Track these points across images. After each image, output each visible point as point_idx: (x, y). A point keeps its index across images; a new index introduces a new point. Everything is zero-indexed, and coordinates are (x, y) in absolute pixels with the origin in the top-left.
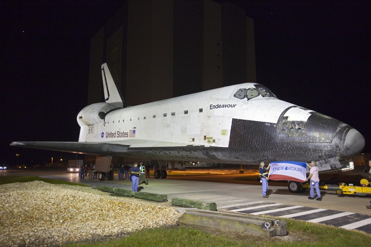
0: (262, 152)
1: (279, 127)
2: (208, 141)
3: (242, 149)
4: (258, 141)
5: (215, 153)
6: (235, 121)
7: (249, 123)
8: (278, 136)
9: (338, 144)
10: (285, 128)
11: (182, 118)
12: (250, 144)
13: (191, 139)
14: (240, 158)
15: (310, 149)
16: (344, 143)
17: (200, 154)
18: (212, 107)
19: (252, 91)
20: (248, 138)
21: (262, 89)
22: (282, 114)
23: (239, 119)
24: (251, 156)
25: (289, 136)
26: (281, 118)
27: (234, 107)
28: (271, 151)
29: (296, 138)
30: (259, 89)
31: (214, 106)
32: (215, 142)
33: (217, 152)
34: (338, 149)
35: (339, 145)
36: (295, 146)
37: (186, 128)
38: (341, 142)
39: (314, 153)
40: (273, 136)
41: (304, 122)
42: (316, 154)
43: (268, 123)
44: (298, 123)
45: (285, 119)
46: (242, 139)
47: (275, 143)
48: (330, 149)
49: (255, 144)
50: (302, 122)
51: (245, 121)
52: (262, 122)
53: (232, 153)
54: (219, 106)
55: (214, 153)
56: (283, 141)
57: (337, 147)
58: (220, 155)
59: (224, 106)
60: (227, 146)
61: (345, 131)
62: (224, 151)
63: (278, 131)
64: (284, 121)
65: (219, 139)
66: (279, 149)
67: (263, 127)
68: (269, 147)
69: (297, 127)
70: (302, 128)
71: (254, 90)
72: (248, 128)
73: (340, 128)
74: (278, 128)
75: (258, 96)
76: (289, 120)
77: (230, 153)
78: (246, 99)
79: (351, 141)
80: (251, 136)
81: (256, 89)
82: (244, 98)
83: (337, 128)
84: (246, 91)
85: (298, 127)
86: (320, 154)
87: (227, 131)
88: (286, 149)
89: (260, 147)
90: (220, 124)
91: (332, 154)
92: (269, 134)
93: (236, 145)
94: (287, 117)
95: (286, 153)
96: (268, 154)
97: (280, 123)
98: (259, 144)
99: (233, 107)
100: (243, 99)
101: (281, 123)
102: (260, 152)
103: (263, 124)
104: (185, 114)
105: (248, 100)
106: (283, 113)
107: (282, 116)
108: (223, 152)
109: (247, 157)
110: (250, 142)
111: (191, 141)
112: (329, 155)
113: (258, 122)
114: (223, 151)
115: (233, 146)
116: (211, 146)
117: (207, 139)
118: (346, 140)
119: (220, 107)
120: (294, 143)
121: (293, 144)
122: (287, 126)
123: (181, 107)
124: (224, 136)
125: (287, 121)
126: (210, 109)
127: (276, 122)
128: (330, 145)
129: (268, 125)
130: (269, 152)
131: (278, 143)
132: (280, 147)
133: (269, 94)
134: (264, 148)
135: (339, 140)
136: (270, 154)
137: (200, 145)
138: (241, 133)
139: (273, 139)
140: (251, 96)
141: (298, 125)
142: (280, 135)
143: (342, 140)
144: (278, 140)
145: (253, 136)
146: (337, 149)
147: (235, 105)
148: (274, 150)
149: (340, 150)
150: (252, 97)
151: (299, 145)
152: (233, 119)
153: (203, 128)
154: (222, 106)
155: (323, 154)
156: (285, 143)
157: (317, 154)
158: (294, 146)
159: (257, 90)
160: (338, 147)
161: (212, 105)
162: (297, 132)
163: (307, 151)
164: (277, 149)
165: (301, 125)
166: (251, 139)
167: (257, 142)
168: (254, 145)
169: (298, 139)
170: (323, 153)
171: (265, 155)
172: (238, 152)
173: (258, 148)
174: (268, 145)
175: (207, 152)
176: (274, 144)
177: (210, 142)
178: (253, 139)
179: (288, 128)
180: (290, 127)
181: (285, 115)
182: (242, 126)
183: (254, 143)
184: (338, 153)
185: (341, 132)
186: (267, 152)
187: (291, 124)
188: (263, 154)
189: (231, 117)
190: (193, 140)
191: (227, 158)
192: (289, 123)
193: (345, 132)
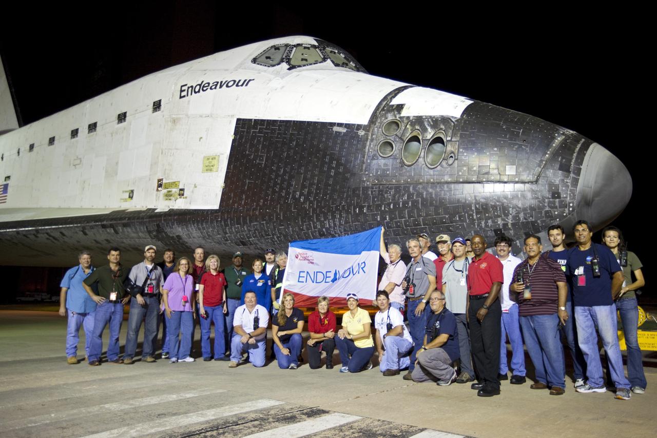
0: (318, 220)
1: (372, 135)
2: (166, 195)
3: (257, 213)
4: (307, 183)
5: (180, 229)
6: (243, 126)
7: (283, 128)
8: (370, 165)
9: (557, 186)
10: (391, 139)
11: (112, 134)
12: (283, 194)
13: (126, 192)
14: (251, 244)
15: (470, 206)
16: (575, 182)
17: (140, 234)
18: (184, 90)
19: (306, 50)
20: (277, 176)
21: (336, 51)
22: (385, 98)
23: (255, 120)
24: (284, 236)
25: (402, 163)
26: (383, 110)
27: (246, 85)
28: (344, 215)
29: (426, 169)
30: (329, 49)
31: (190, 89)
32: (183, 195)
33: (187, 227)
34: (557, 204)
35: (561, 189)
36: (422, 194)
37: (117, 163)
38: (569, 181)
39: (480, 219)
40: (354, 166)
41: (453, 120)
42: (486, 223)
43: (340, 125)
44: (432, 120)
45: (393, 110)
46: (258, 182)
47: (358, 189)
48: (534, 202)
49: (298, 193)
50: (445, 120)
51: (274, 122)
52: (324, 124)
53: (226, 225)
54: (203, 87)
55: (178, 230)
56: (384, 182)
57: (553, 197)
58: (195, 235)
59: (216, 85)
60: (216, 207)
61: (579, 146)
62: (207, 222)
63: (371, 147)
64: (390, 117)
65: (195, 187)
66: (369, 207)
67: (324, 140)
68: (341, 203)
69: (430, 134)
70: (447, 136)
71: (311, 49)
72: (279, 145)
73: (564, 137)
74: (372, 140)
75: (320, 62)
76: (404, 113)
77: (222, 225)
78: (285, 66)
79: (597, 176)
80: (288, 170)
81: (318, 47)
82: (279, 64)
83: (554, 138)
84: (288, 49)
85: (432, 134)
86: (500, 222)
87: (218, 160)
88: (392, 207)
89: (311, 202)
90: (201, 138)
91: (536, 222)
92: (343, 160)
93: (241, 199)
94: (400, 107)
95: (391, 219)
96: (335, 225)
97: (377, 124)
98: (309, 193)
99: (242, 85)
100: (277, 67)
101: (381, 123)
102: (310, 218)
103: (324, 128)
104: (118, 123)
105: (289, 69)
106: (389, 98)
107: (385, 103)
108: (202, 225)
109: (271, 239)
110: (281, 189)
111: (125, 200)
112: (528, 223)
113: (309, 123)
114: (203, 221)
115: (234, 202)
116: (173, 210)
117: (166, 188)
118: (582, 172)
119: (205, 89)
120: (420, 186)
121: (414, 188)
122: (399, 133)
123: (112, 104)
124: (209, 174)
125: (400, 118)
126: (181, 97)
127: (364, 121)
128: (533, 191)
129: (340, 133)
130: (340, 220)
131: (367, 188)
132: (373, 200)
133: (354, 65)
134: (323, 208)
135: (560, 172)
136: (340, 224)
137: (145, 209)
138: (258, 161)
139: (353, 174)
140: (302, 60)
141: (433, 127)
142: (374, 162)
143: (569, 172)
144: (370, 177)
145: (292, 168)
146: (554, 203)
147: (250, 80)
148: (355, 211)
149: (564, 205)
150: (304, 62)
151: (434, 192)
152: (238, 120)
153: (158, 157)
154: (211, 85)
155: (510, 221)
156: (391, 189)
157: (490, 222)
158: (420, 194)
159: (320, 50)
160: (559, 197)
161: (186, 85)
162: (429, 151)
163: (458, 213)
164: (363, 207)
165: (442, 127)
166: (287, 178)
167: (304, 187)
168: (294, 197)
169: (431, 172)
170: (510, 216)
171: (327, 229)
172: (245, 223)
173: (307, 206)
174: (336, 197)
175: (158, 226)
176: (354, 191)
177: (171, 195)
178: (291, 177)
179: (401, 138)
180: (408, 135)
181: (395, 101)
182: (262, 139)
183: (294, 192)
184: (557, 217)
185: (566, 148)
186: (334, 217)
187: (411, 125)
188: (319, 227)
189: (232, 116)
190: (129, 197)
191: (217, 245)
192: (406, 121)
193: (577, 149)
